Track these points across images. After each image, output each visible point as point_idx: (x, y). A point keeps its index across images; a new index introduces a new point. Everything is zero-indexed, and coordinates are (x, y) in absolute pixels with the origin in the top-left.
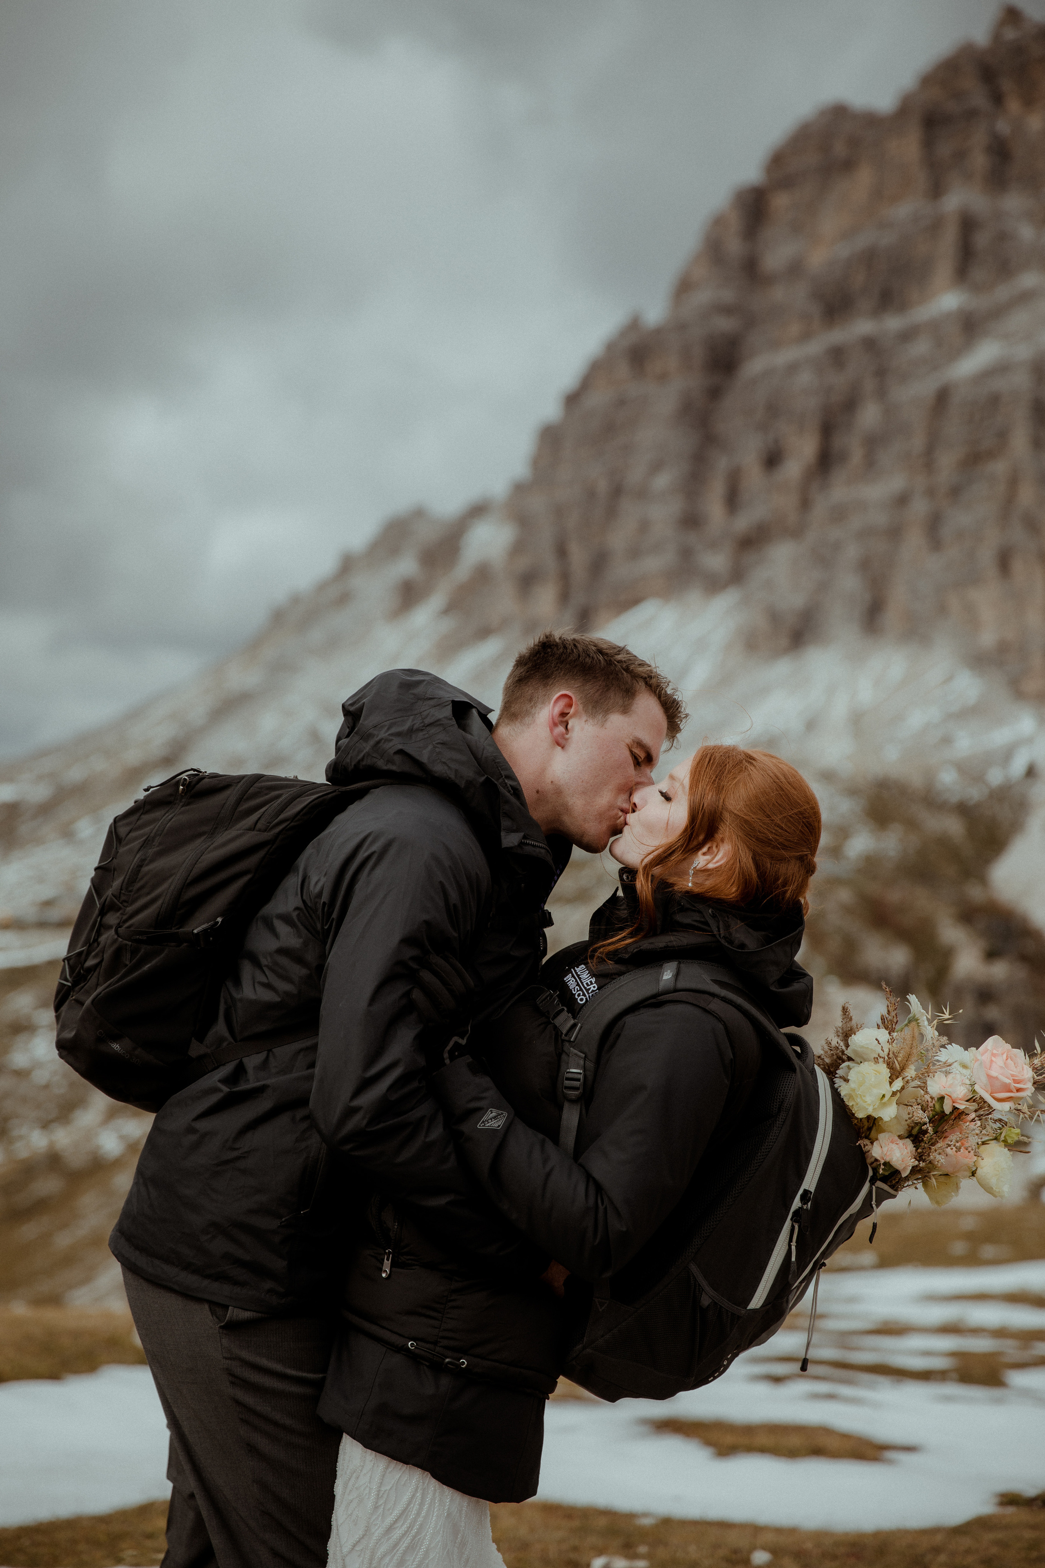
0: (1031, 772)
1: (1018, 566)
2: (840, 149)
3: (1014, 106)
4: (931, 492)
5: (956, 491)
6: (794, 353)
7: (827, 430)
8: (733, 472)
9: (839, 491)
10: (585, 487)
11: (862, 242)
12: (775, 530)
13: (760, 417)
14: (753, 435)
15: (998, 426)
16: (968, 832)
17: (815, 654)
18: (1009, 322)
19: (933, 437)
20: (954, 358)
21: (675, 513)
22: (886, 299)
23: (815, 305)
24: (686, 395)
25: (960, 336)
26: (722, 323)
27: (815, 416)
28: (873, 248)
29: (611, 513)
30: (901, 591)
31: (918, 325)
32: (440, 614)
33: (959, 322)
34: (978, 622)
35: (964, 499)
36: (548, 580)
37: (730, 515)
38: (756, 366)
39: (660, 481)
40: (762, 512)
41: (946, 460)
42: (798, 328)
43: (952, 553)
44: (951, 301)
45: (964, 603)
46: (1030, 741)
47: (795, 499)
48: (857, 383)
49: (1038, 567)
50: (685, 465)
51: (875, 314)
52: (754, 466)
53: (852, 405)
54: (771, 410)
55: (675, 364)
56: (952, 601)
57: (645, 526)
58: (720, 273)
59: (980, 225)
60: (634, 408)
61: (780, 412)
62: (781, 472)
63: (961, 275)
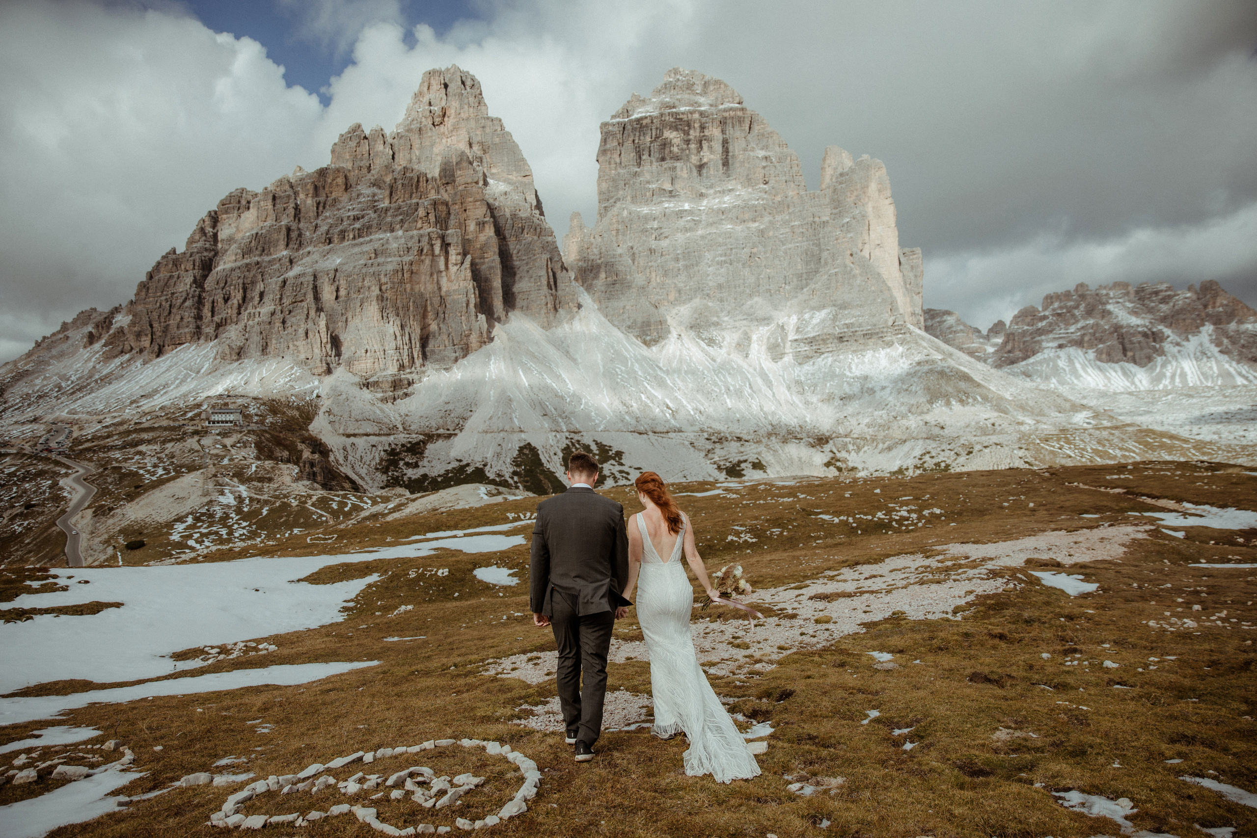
0: (318, 396)
1: (310, 334)
2: (244, 202)
3: (302, 196)
4: (282, 312)
5: (290, 312)
6: (233, 265)
7: (245, 290)
8: (213, 302)
9: (250, 310)
10: (158, 304)
11: (254, 232)
12: (229, 321)
13: (222, 285)
14: (220, 291)
15: (303, 291)
16: (301, 416)
17: (246, 361)
18: (304, 261)
19: (281, 295)
20: (287, 271)
21: (192, 315)
22: (263, 251)
23: (239, 251)
24: (195, 277)
25: (288, 264)
26: (205, 254)
27: (241, 285)
28: (257, 234)
29: (170, 313)
30: (274, 341)
31: (274, 259)
32: (105, 345)
33: (287, 260)
34: (299, 352)
35: (292, 314)
36: (146, 335)
37: (213, 316)
38: (220, 268)
39: (187, 304)
40: (224, 315)
41: (286, 301)
42: (234, 258)
43: (290, 330)
44: (285, 253)
45: (294, 345)
46: (318, 388)
47: (235, 311)
48: (254, 276)
49: (317, 334)
50: (196, 298)
51: (261, 255)
52: (221, 300)
53: (253, 283)
54: (226, 283)
55: (190, 266)
56: (291, 346)
57: (182, 318)
58: (204, 238)
59: (293, 230)
60: (175, 279)
61: (228, 284)
62: (230, 303)
63: (287, 245)
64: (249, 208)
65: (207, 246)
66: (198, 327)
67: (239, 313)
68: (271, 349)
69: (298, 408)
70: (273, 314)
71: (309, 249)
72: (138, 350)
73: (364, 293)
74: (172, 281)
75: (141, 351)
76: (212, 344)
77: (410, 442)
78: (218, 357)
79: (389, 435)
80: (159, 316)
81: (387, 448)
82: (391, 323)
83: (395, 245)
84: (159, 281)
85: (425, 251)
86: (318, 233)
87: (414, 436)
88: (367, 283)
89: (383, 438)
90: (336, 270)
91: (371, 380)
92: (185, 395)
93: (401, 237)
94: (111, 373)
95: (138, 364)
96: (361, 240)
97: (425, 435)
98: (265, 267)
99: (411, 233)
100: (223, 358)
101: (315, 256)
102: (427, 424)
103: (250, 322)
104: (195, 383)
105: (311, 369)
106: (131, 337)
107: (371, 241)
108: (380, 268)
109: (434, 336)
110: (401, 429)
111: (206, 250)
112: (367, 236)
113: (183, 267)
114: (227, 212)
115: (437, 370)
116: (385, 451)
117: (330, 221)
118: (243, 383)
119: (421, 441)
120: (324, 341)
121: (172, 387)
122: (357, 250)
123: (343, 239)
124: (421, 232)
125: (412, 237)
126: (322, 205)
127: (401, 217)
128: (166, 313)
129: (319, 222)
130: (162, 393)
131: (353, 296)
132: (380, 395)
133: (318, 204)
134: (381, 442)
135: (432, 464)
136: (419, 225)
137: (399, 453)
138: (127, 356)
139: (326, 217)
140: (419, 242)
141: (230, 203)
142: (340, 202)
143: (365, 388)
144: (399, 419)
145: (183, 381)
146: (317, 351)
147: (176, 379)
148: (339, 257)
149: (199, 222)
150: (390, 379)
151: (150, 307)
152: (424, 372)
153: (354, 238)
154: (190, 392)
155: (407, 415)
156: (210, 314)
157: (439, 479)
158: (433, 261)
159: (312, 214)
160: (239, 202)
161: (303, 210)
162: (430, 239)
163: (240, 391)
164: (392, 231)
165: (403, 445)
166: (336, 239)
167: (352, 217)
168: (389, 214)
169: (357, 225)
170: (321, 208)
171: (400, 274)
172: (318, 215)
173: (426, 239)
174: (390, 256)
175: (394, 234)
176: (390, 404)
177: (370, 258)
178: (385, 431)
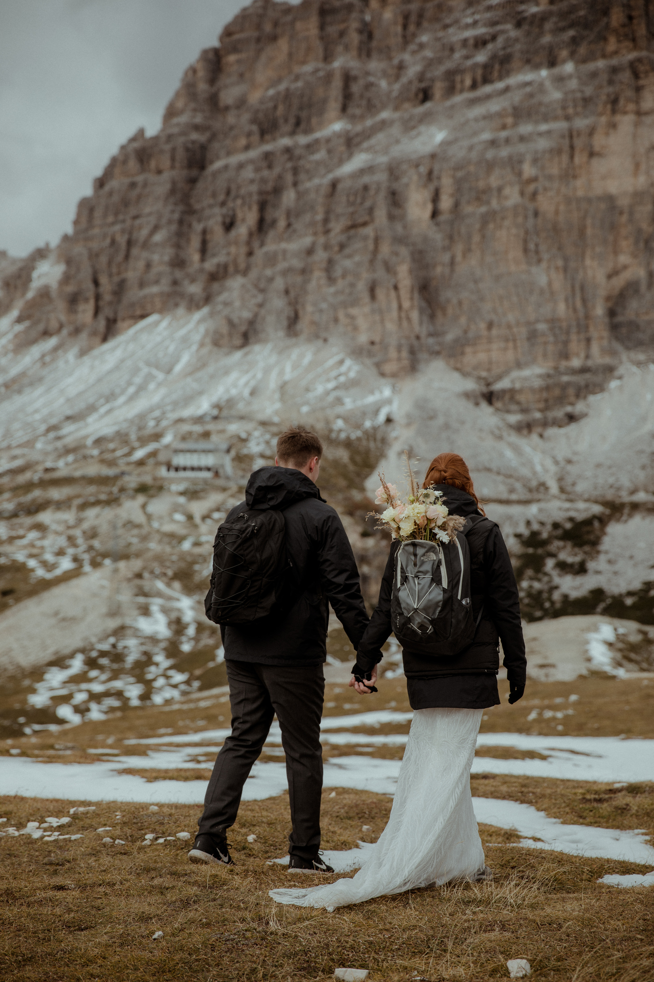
0: (389, 420)
1: (380, 293)
2: (268, 28)
4: (327, 247)
5: (342, 247)
6: (242, 157)
7: (263, 206)
8: (204, 232)
9: (271, 247)
10: (108, 241)
11: (282, 87)
12: (231, 269)
13: (221, 197)
14: (217, 210)
15: (368, 204)
16: (352, 459)
17: (257, 348)
18: (373, 141)
19: (328, 212)
20: (341, 162)
21: (166, 258)
22: (298, 123)
23: (255, 128)
24: (174, 183)
25: (343, 148)
26: (194, 136)
27: (255, 198)
28: (287, 90)
29: (127, 257)
30: (309, 308)
31: (317, 141)
32: (19, 320)
33: (342, 140)
34: (356, 328)
35: (347, 251)
36: (86, 300)
37: (203, 259)
38: (218, 165)
39: (158, 237)
40: (221, 259)
41: (337, 227)
42: (243, 142)
43: (341, 284)
44: (337, 126)
45: (348, 316)
46: (389, 402)
47: (243, 250)
48: (280, 177)
49: (393, 294)
50: (174, 227)
51: (293, 133)
52: (218, 230)
53: (277, 191)
54: (228, 193)
55: (166, 162)
56: (341, 315)
57: (148, 266)
58: (192, 105)
59: (355, 78)
60: (138, 191)
61: (233, 193)
62: (233, 233)
63: (344, 109)
64: (274, 38)
65: (199, 119)
66: (175, 283)
67: (250, 254)
68: (303, 324)
69: (348, 444)
70: (310, 252)
71: (385, 115)
72: (71, 328)
73: (488, 203)
74: (134, 194)
75: (77, 331)
76: (197, 315)
77: (571, 519)
78: (208, 340)
79: (526, 502)
80: (110, 263)
81: (523, 530)
82: (544, 265)
83: (556, 95)
84: (111, 194)
85: (622, 102)
86: (404, 80)
87: (581, 505)
88: (494, 181)
89: (515, 510)
90: (433, 156)
91: (498, 386)
92: (142, 417)
93: (570, 77)
94: (23, 374)
95: (71, 355)
96: (488, 89)
97: (606, 504)
98: (300, 158)
99: (591, 66)
100: (216, 344)
101: (395, 130)
102: (611, 480)
103: (268, 272)
104: (163, 391)
105: (378, 365)
106: (61, 305)
107: (507, 89)
108: (522, 148)
109: (637, 291)
110: (554, 488)
111: (197, 128)
112: (501, 78)
113: (153, 164)
114: (235, 49)
115: (639, 364)
116: (518, 536)
117: (428, 53)
118: (246, 392)
119: (594, 517)
120: (406, 304)
121: (122, 400)
122: (478, 111)
123: (451, 90)
124: (614, 61)
125: (594, 75)
126: (413, 18)
127: (571, 33)
128: (120, 257)
129: (407, 57)
130: (103, 410)
131: (468, 209)
132: (514, 418)
133: (406, 17)
134: (510, 518)
135: (617, 567)
136: (612, 45)
137: (544, 543)
138: (53, 342)
139: (422, 46)
140: (611, 82)
141: (242, 30)
142: (450, 10)
143: (484, 405)
144: (553, 469)
145: (141, 388)
146: (391, 326)
147: (129, 383)
148: (441, 129)
149: (186, 74)
150: (537, 383)
151: (95, 245)
152: (609, 370)
153: (474, 86)
154: (152, 410)
155: (569, 462)
156: (196, 257)
157: (629, 601)
158: (637, 125)
159: (395, 41)
160: (259, 27)
161: (377, 34)
162: (636, 75)
163: (241, 407)
164: (552, 63)
165: (556, 526)
166: (438, 89)
167: (471, 42)
168: (548, 26)
169: (481, 58)
170: (412, 28)
171: (565, 158)
172: (406, 40)
173: (626, 76)
174: (546, 119)
175: (556, 70)
176: (535, 437)
177: (504, 127)
178: (521, 494)
